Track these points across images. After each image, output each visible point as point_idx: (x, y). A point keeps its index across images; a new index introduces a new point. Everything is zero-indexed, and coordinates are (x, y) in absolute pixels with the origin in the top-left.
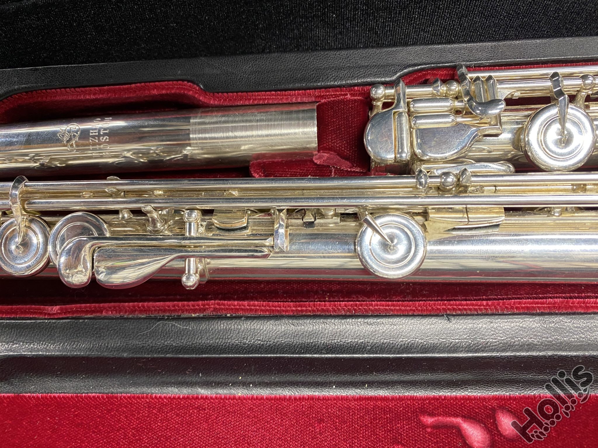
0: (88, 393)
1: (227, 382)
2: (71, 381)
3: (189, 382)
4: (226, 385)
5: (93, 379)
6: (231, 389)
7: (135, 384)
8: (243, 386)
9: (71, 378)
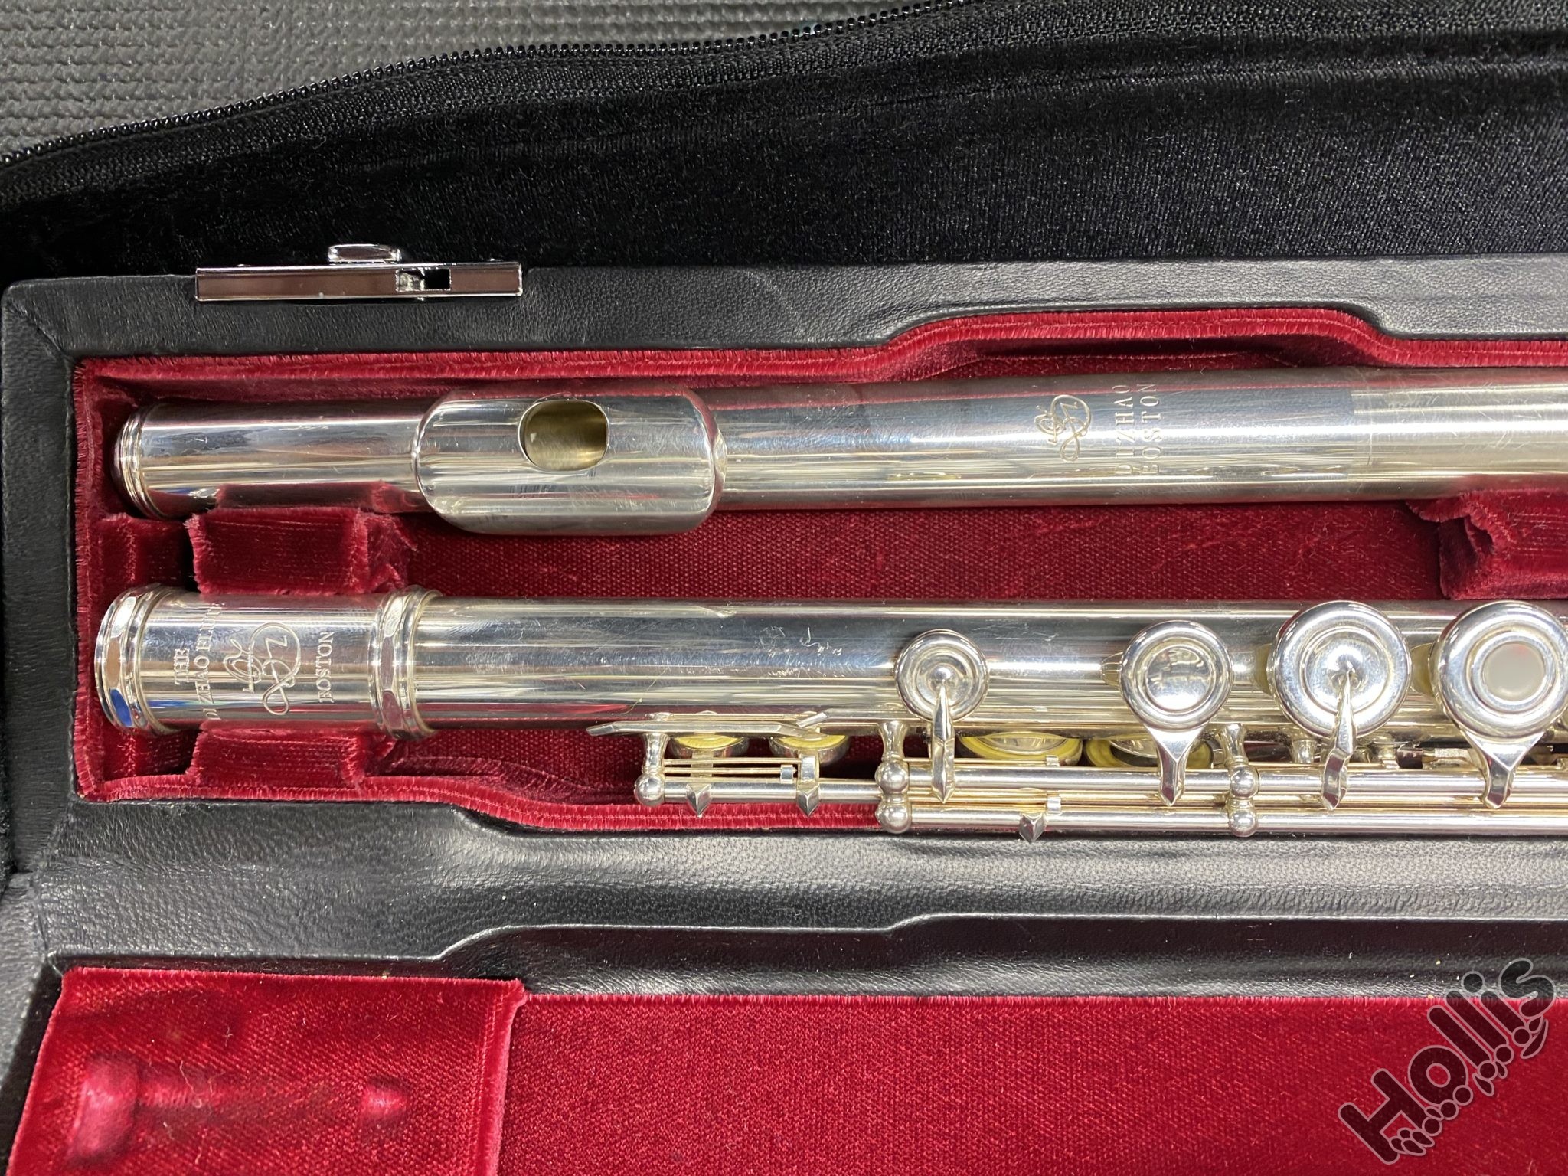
0: (1087, 995)
1: (1407, 971)
2: (1048, 969)
3: (1320, 970)
4: (1402, 977)
5: (1101, 964)
6: (1412, 985)
7: (1196, 977)
8: (1440, 979)
9: (1048, 962)
